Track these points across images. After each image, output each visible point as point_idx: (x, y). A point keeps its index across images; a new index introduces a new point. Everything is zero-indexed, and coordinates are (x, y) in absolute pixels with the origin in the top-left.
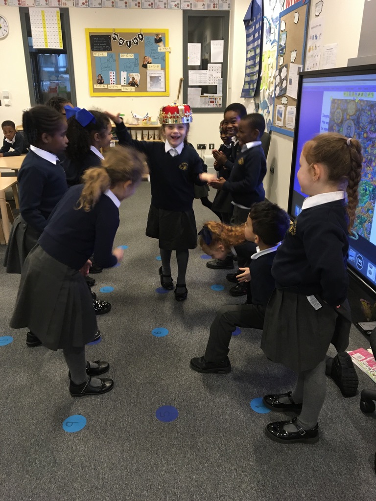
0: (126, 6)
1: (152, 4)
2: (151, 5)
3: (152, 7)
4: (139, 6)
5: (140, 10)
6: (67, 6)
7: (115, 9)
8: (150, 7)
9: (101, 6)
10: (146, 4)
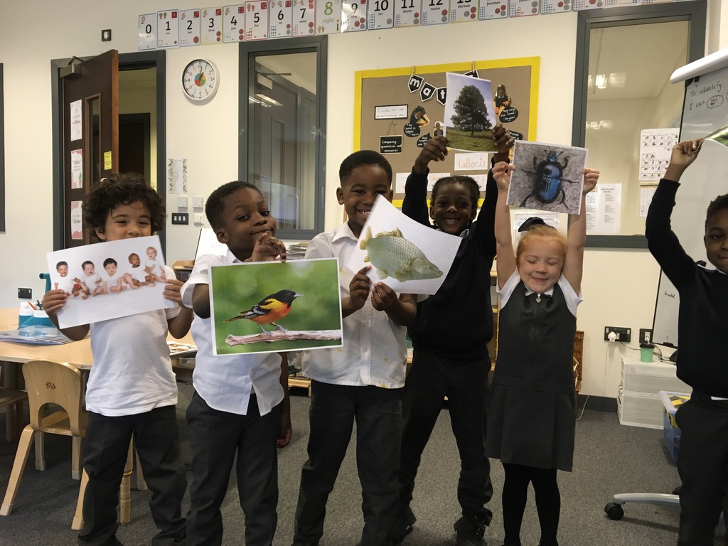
0: (444, 20)
1: (503, 7)
2: (502, 11)
3: (503, 14)
4: (473, 16)
5: (476, 24)
6: (325, 33)
7: (420, 28)
8: (499, 15)
9: (391, 25)
10: (490, 10)
